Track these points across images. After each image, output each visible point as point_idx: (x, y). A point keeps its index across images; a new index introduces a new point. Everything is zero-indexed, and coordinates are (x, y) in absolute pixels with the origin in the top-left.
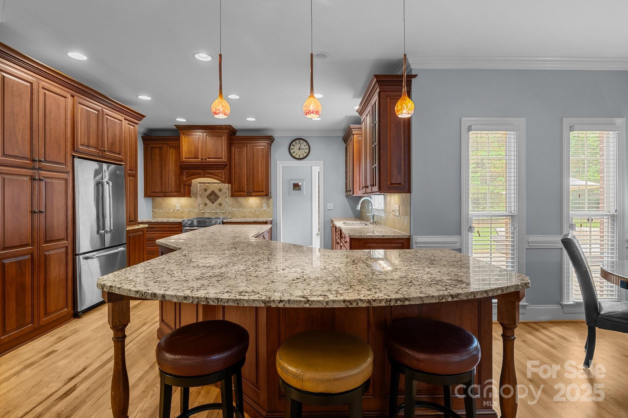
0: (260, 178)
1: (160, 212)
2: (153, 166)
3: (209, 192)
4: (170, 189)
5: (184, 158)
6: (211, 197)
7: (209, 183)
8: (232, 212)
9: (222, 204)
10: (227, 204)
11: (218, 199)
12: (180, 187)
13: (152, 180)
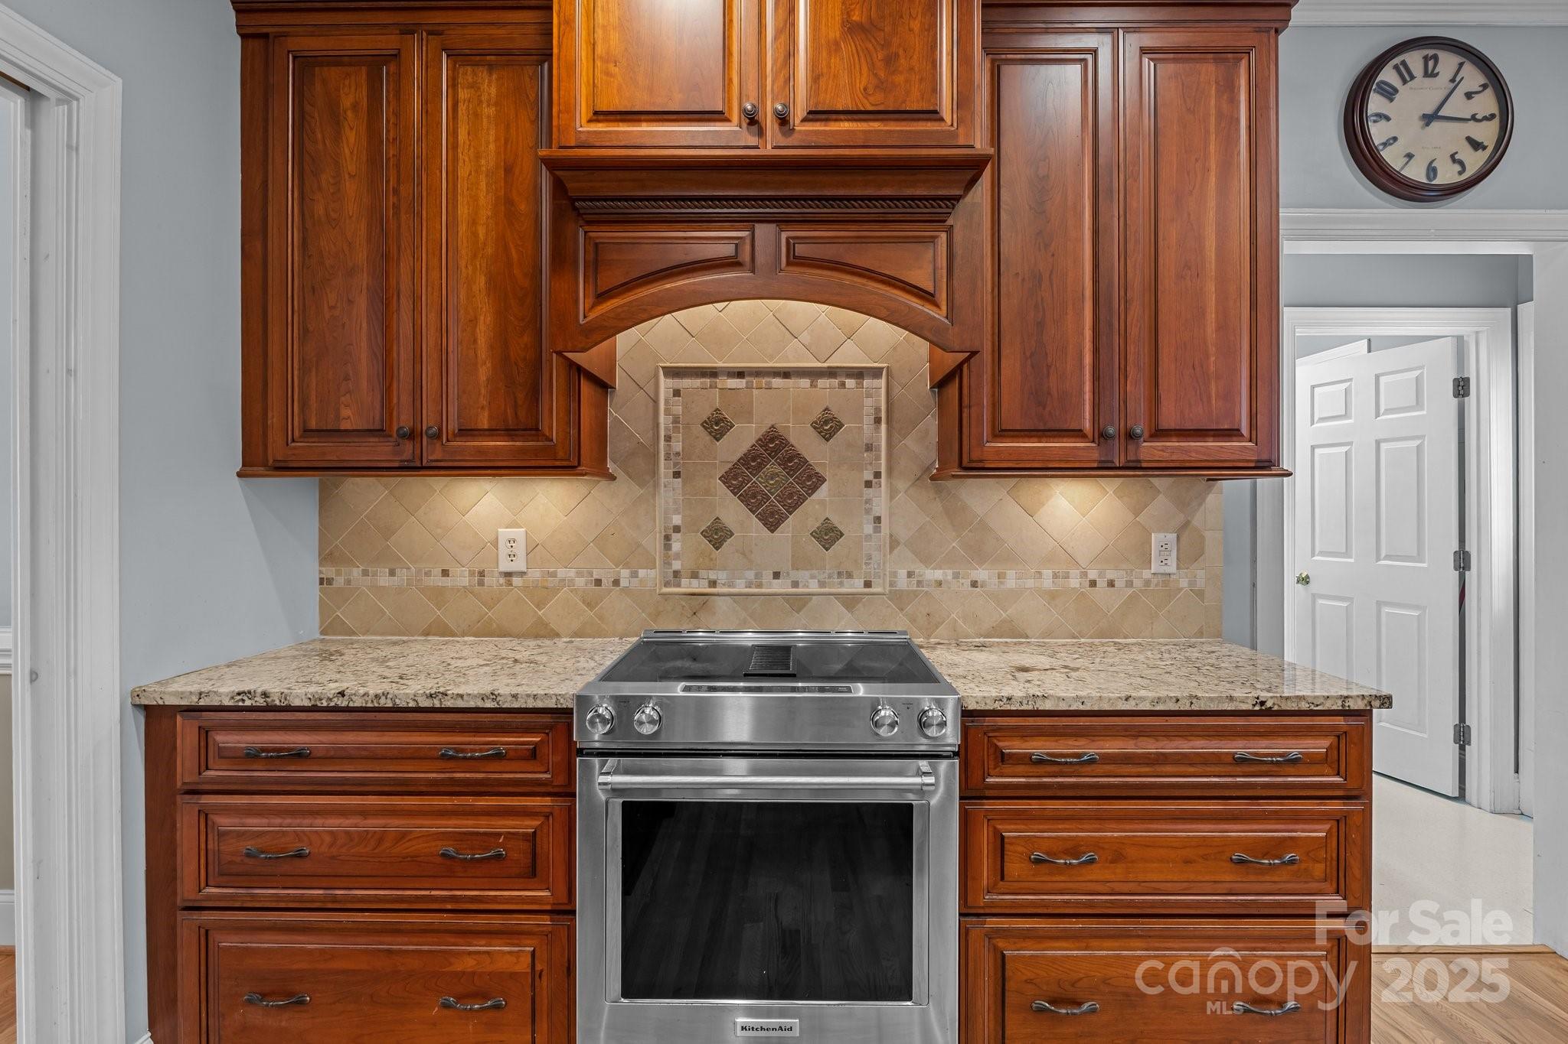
0: (1211, 317)
1: (380, 591)
2: (320, 210)
3: (742, 438)
4: (453, 410)
5: (583, 112)
6: (758, 481)
7: (740, 374)
8: (915, 594)
9: (842, 535)
10: (877, 530)
11: (814, 488)
12: (535, 393)
13: (305, 332)
